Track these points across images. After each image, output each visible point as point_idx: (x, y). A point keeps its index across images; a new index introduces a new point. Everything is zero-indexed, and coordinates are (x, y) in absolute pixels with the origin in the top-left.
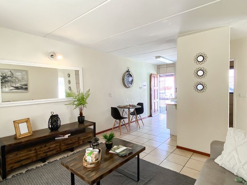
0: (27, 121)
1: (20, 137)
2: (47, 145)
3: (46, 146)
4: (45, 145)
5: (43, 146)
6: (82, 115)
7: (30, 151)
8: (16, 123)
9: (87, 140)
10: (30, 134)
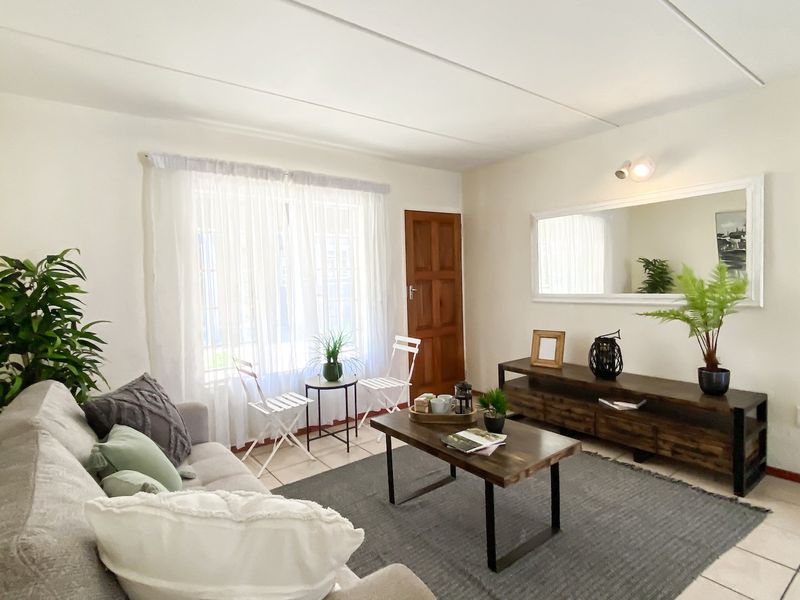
0: (560, 337)
1: (535, 364)
2: (566, 400)
3: (561, 401)
4: (562, 397)
5: (557, 398)
6: (717, 363)
7: (535, 395)
8: (539, 335)
9: (694, 458)
10: (556, 366)
